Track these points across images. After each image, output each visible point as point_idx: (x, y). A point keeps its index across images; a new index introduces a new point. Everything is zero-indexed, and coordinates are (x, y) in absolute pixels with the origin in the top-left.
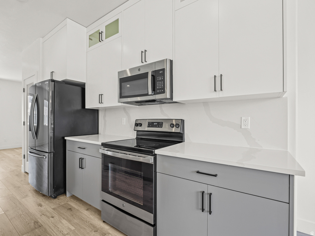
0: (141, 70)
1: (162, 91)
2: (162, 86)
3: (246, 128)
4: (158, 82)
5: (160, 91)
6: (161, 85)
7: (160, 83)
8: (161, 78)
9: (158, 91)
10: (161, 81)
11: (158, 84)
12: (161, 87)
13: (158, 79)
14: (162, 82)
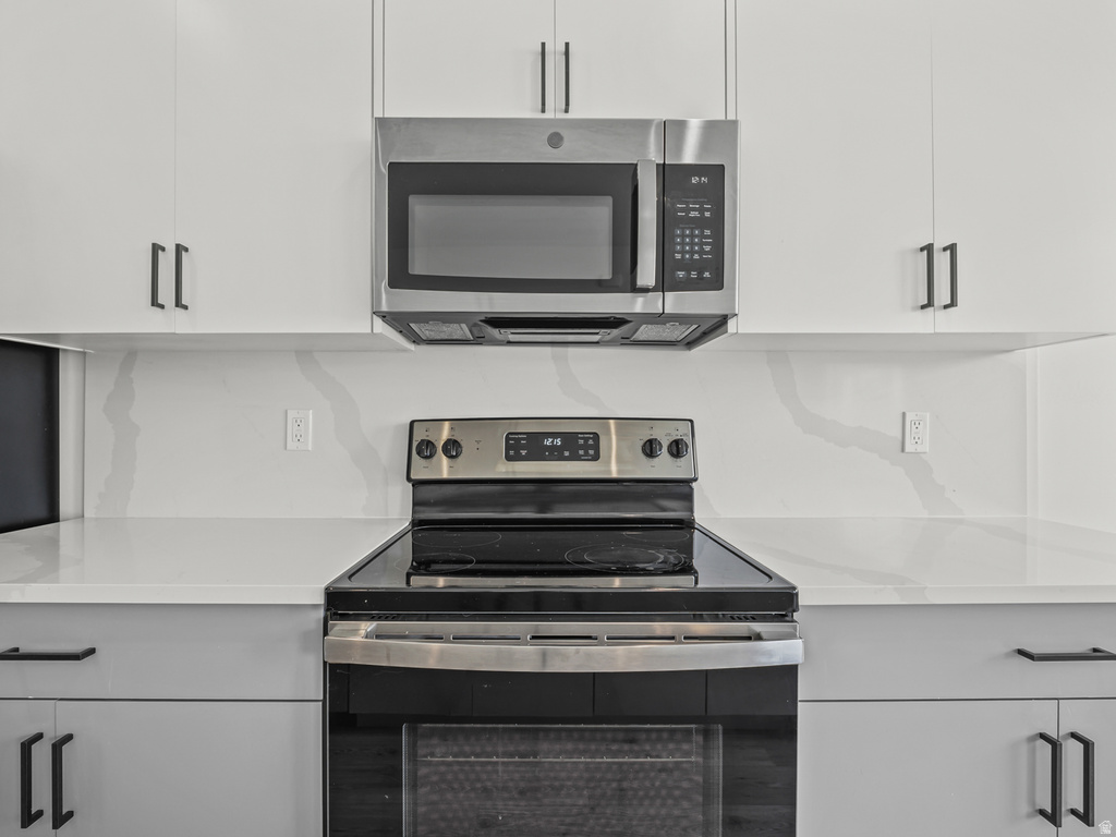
0: (566, 144)
1: (707, 275)
2: (702, 252)
3: (919, 450)
4: (683, 229)
5: (694, 275)
6: (701, 244)
7: (692, 236)
8: (701, 210)
9: (681, 274)
10: (700, 223)
11: (683, 236)
12: (696, 256)
13: (682, 210)
14: (708, 232)
